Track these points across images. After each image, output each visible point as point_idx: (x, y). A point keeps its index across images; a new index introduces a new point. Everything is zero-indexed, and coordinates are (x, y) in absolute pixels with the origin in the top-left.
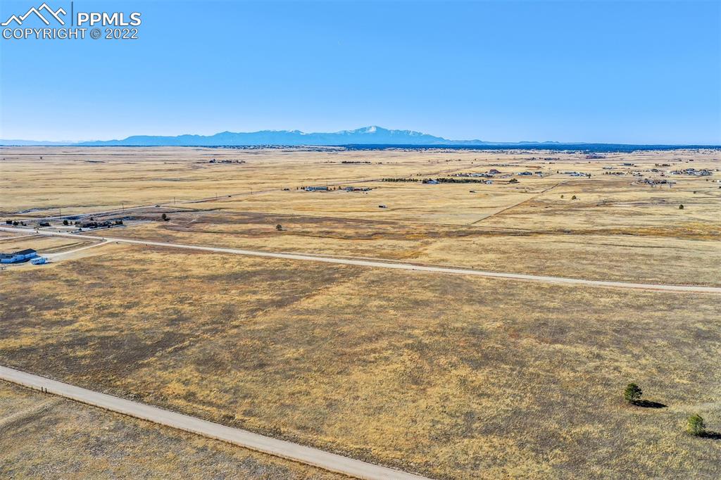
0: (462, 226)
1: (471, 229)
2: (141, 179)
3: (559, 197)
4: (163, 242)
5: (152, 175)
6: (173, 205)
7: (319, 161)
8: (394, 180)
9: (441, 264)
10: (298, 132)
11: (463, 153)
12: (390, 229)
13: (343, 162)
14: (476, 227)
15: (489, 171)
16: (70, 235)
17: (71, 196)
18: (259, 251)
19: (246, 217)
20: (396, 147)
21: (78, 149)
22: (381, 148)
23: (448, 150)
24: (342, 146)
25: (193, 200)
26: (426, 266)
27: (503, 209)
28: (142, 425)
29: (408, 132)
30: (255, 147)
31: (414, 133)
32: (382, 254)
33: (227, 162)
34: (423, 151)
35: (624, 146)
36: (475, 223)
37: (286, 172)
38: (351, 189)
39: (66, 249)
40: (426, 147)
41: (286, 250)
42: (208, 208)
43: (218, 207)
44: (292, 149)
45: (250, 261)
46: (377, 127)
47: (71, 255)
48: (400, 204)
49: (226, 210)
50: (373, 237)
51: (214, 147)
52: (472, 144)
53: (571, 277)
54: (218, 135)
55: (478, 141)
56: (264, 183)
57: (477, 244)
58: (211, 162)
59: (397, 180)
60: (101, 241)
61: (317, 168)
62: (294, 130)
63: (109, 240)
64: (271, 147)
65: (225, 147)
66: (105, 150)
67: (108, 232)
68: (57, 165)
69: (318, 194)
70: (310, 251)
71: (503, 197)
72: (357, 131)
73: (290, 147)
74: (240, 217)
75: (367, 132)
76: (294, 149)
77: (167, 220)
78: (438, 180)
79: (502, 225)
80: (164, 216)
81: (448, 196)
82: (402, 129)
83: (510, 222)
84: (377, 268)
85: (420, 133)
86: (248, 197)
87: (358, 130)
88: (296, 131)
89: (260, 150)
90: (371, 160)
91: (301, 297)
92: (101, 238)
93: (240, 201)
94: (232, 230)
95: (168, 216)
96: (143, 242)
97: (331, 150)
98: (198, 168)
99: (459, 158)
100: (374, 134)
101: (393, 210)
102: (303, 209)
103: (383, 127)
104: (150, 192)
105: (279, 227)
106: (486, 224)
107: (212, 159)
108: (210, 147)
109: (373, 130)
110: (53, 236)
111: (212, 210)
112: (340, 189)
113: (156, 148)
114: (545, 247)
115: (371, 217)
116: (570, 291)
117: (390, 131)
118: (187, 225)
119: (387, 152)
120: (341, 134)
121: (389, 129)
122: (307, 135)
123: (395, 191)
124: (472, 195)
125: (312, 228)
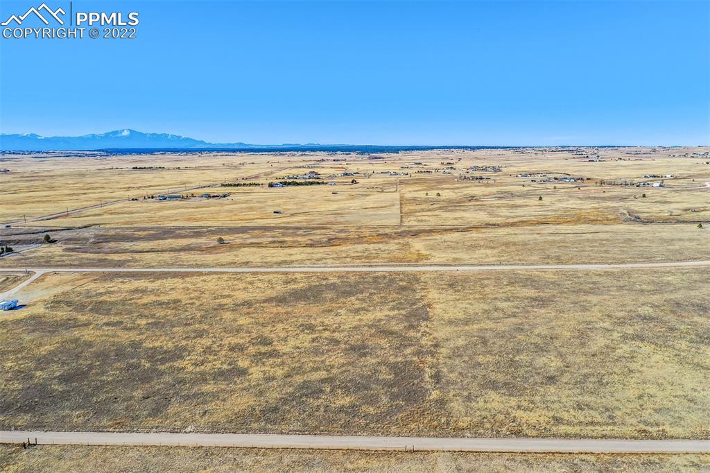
3: (424, 196)
7: (98, 167)
8: (234, 185)
13: (133, 168)
15: (307, 173)
29: (166, 135)
31: (172, 136)
35: (386, 147)
38: (209, 196)
46: (130, 130)
50: (334, 243)
52: (236, 147)
55: (241, 144)
72: (107, 135)
73: (38, 152)
75: (119, 135)
77: (53, 241)
79: (430, 223)
80: (47, 238)
82: (159, 132)
87: (109, 133)
90: (162, 165)
94: (165, 247)
100: (130, 138)
103: (136, 130)
105: (221, 241)
106: (415, 223)
109: (126, 133)
111: (85, 227)
112: (193, 196)
117: (146, 134)
120: (89, 139)
121: (144, 133)
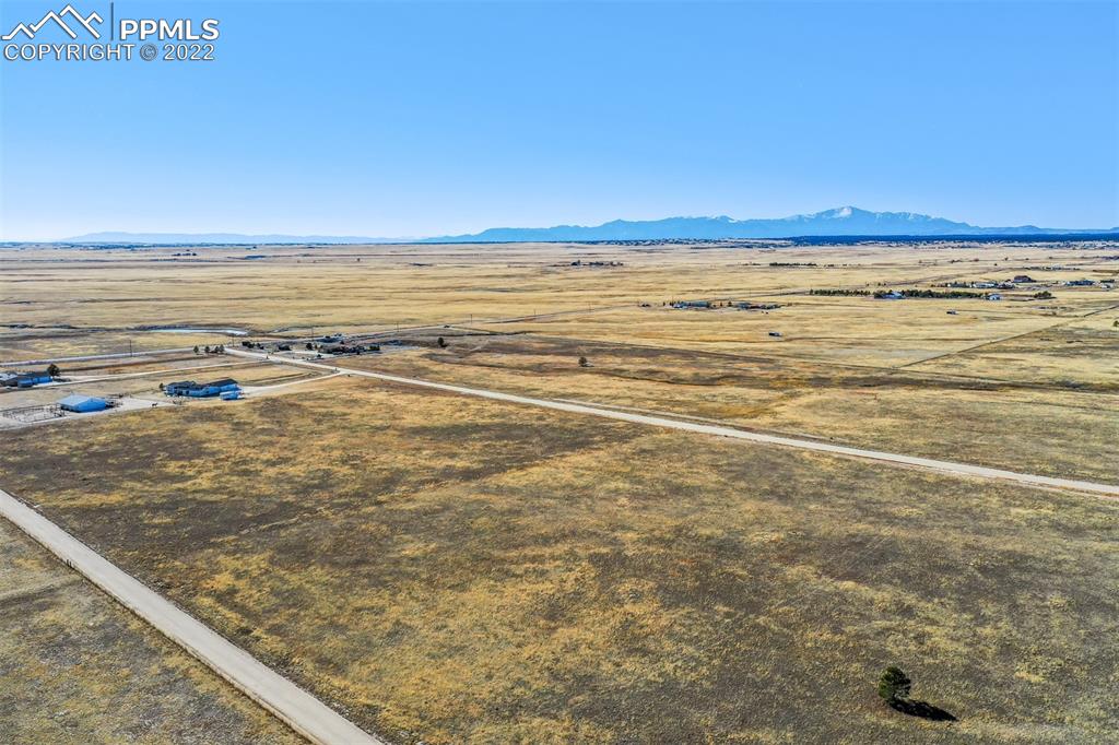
0: (881, 369)
1: (894, 376)
2: (459, 289)
4: (408, 376)
5: (478, 283)
6: (468, 325)
7: (736, 262)
8: (828, 293)
9: (787, 430)
10: (725, 218)
11: (994, 248)
12: (754, 369)
13: (772, 265)
14: (904, 372)
15: (1012, 279)
16: (304, 363)
17: (349, 311)
18: (525, 396)
19: (552, 345)
20: (876, 239)
21: (411, 247)
22: (851, 241)
23: (966, 244)
24: (789, 239)
25: (502, 319)
26: (756, 432)
27: (980, 343)
28: (134, 625)
29: (906, 215)
30: (653, 243)
31: (917, 216)
32: (701, 409)
33: (597, 264)
34: (921, 246)
36: (910, 365)
37: (670, 280)
38: (747, 306)
39: (281, 382)
40: (930, 240)
41: (563, 396)
42: (512, 331)
43: (527, 329)
44: (706, 245)
45: (496, 408)
46: (853, 209)
47: (280, 389)
48: (807, 331)
49: (534, 335)
50: (716, 383)
51: (594, 243)
52: (1021, 233)
53: (998, 467)
54: (606, 225)
55: (1031, 227)
56: (623, 296)
57: (879, 400)
58: (574, 264)
59: (834, 293)
60: (332, 372)
61: (723, 273)
62: (719, 215)
63: (343, 371)
64: (677, 243)
65: (609, 242)
66: (445, 249)
67: (353, 360)
68: (371, 269)
69: (691, 312)
70: (597, 399)
71: (1004, 323)
72: (819, 215)
73: (706, 241)
74: (543, 345)
75: (834, 216)
76: (711, 245)
77: (444, 346)
78: (903, 293)
79: (955, 371)
80: (441, 341)
81: (902, 319)
82: (895, 211)
83: (976, 367)
84: (669, 430)
85: (927, 217)
86: (580, 315)
87: (822, 213)
88: (722, 217)
89: (659, 247)
90: (820, 261)
91: (510, 468)
92: (334, 368)
93: (567, 321)
94: (516, 363)
95: (447, 340)
96: (381, 376)
97: (767, 246)
98: (549, 272)
99: (975, 257)
100: (845, 220)
101: (790, 340)
102: (647, 335)
103: (862, 209)
104: (456, 306)
105: (583, 362)
106: (924, 368)
107: (575, 260)
108: (588, 243)
109: (846, 213)
110: (282, 363)
111: (515, 334)
112: (730, 305)
113: (511, 246)
114: (1001, 411)
115: (740, 350)
116: (968, 491)
117: (875, 214)
118: (464, 354)
119: (859, 248)
120: (793, 221)
122: (739, 224)
123: (818, 310)
124: (950, 318)
125: (637, 364)
